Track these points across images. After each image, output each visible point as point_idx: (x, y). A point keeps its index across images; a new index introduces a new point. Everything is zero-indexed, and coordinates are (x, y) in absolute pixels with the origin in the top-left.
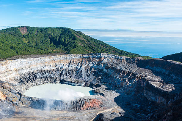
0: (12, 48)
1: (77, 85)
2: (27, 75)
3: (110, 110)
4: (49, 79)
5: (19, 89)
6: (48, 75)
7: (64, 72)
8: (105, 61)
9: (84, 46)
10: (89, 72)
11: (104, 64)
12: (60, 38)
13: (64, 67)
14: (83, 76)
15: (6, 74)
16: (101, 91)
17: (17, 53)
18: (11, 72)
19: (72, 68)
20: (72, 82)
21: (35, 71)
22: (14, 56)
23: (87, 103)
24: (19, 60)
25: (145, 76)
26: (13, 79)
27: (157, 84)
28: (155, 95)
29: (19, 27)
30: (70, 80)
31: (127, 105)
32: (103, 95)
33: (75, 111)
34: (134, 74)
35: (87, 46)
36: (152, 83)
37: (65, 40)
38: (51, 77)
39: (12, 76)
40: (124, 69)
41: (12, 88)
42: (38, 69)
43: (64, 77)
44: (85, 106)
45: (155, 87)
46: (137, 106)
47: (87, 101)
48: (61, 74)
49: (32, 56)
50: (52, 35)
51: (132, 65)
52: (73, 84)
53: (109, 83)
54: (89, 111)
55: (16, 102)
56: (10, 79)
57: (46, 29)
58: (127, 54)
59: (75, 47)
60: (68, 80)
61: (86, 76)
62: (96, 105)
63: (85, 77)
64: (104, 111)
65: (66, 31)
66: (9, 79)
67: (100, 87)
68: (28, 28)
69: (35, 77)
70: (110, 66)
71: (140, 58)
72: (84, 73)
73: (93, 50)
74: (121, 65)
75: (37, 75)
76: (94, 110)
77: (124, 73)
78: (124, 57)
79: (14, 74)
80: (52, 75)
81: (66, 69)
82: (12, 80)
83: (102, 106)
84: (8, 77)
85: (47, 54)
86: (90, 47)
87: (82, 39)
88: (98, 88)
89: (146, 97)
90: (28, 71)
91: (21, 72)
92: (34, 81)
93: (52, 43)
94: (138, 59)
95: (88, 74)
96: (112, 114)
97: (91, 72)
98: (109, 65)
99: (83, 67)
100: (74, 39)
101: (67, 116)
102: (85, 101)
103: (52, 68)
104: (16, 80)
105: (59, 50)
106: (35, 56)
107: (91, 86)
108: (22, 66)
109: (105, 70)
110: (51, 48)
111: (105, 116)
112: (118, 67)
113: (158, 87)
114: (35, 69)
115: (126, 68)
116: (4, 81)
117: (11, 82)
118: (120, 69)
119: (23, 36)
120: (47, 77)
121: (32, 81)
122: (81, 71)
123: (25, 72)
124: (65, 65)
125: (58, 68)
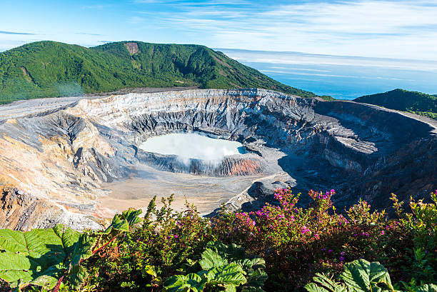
0: (115, 76)
1: (219, 137)
2: (142, 119)
3: (271, 177)
4: (175, 126)
5: (133, 140)
6: (173, 120)
7: (199, 116)
8: (263, 102)
9: (228, 77)
10: (237, 118)
11: (261, 107)
12: (189, 62)
13: (199, 109)
14: (228, 124)
15: (111, 116)
16: (257, 149)
17: (125, 84)
18: (119, 114)
19: (210, 111)
20: (210, 133)
21: (155, 113)
22: (120, 88)
23: (237, 165)
24: (131, 96)
25: (328, 128)
26: (122, 124)
27: (347, 142)
28: (343, 158)
29: (126, 42)
30: (208, 129)
31: (298, 171)
32: (260, 155)
33: (219, 176)
34: (309, 124)
35: (233, 77)
36: (339, 139)
37: (198, 66)
38: (179, 123)
39: (120, 120)
40: (293, 115)
41: (122, 138)
42: (159, 110)
43: (198, 124)
44: (234, 169)
45: (344, 145)
46: (313, 173)
47: (238, 162)
48: (194, 119)
49: (148, 89)
50: (177, 57)
51: (305, 110)
52: (212, 135)
53: (269, 137)
54: (240, 177)
55: (130, 159)
56: (118, 125)
57: (168, 47)
58: (295, 92)
59: (214, 77)
60: (205, 130)
61: (233, 125)
62: (250, 169)
63: (231, 125)
64: (262, 179)
65: (201, 51)
66: (116, 125)
67: (255, 142)
68: (139, 44)
69: (155, 123)
70: (271, 110)
71: (319, 99)
72: (229, 120)
73: (242, 83)
74: (288, 109)
75: (157, 120)
76: (246, 177)
77: (293, 122)
78: (293, 97)
79: (123, 116)
80: (180, 120)
81: (201, 113)
82: (120, 126)
83: (259, 170)
84: (115, 121)
85: (171, 87)
86: (237, 79)
87: (225, 64)
88: (251, 144)
89: (328, 161)
90: (143, 113)
91: (133, 114)
92: (154, 128)
93: (178, 71)
94: (317, 101)
95: (235, 121)
96: (276, 183)
97: (240, 119)
98: (269, 107)
99: (228, 109)
100: (213, 64)
101: (208, 184)
102: (233, 162)
103: (179, 110)
104: (126, 125)
105: (189, 82)
106: (153, 90)
107: (241, 139)
108: (134, 105)
109: (263, 117)
110: (176, 78)
111: (265, 185)
112: (284, 113)
113: (349, 145)
114: (154, 110)
115: (296, 114)
116: (109, 126)
117: (119, 129)
118: (287, 116)
119: (133, 56)
120: (172, 124)
121: (150, 128)
122: (225, 117)
123: (138, 113)
124: (199, 106)
125: (189, 111)
